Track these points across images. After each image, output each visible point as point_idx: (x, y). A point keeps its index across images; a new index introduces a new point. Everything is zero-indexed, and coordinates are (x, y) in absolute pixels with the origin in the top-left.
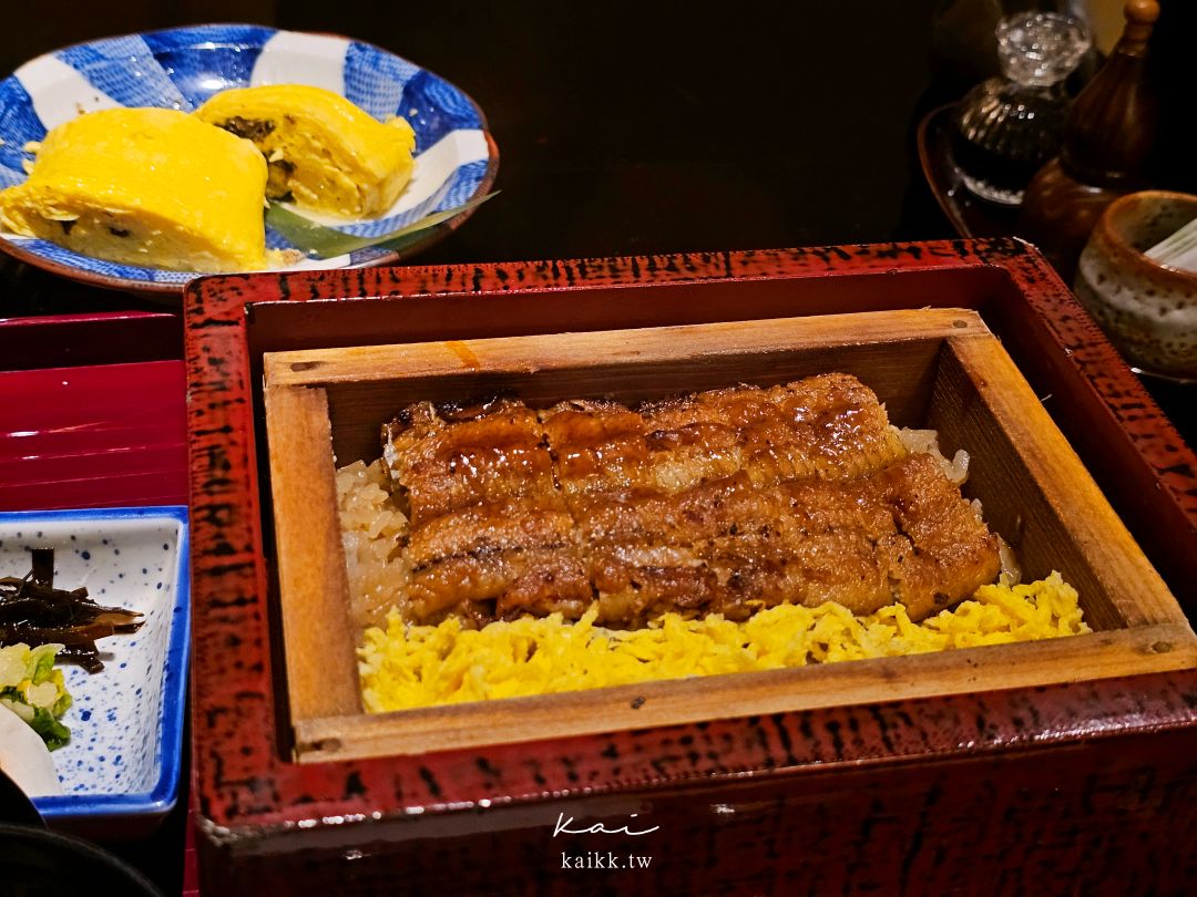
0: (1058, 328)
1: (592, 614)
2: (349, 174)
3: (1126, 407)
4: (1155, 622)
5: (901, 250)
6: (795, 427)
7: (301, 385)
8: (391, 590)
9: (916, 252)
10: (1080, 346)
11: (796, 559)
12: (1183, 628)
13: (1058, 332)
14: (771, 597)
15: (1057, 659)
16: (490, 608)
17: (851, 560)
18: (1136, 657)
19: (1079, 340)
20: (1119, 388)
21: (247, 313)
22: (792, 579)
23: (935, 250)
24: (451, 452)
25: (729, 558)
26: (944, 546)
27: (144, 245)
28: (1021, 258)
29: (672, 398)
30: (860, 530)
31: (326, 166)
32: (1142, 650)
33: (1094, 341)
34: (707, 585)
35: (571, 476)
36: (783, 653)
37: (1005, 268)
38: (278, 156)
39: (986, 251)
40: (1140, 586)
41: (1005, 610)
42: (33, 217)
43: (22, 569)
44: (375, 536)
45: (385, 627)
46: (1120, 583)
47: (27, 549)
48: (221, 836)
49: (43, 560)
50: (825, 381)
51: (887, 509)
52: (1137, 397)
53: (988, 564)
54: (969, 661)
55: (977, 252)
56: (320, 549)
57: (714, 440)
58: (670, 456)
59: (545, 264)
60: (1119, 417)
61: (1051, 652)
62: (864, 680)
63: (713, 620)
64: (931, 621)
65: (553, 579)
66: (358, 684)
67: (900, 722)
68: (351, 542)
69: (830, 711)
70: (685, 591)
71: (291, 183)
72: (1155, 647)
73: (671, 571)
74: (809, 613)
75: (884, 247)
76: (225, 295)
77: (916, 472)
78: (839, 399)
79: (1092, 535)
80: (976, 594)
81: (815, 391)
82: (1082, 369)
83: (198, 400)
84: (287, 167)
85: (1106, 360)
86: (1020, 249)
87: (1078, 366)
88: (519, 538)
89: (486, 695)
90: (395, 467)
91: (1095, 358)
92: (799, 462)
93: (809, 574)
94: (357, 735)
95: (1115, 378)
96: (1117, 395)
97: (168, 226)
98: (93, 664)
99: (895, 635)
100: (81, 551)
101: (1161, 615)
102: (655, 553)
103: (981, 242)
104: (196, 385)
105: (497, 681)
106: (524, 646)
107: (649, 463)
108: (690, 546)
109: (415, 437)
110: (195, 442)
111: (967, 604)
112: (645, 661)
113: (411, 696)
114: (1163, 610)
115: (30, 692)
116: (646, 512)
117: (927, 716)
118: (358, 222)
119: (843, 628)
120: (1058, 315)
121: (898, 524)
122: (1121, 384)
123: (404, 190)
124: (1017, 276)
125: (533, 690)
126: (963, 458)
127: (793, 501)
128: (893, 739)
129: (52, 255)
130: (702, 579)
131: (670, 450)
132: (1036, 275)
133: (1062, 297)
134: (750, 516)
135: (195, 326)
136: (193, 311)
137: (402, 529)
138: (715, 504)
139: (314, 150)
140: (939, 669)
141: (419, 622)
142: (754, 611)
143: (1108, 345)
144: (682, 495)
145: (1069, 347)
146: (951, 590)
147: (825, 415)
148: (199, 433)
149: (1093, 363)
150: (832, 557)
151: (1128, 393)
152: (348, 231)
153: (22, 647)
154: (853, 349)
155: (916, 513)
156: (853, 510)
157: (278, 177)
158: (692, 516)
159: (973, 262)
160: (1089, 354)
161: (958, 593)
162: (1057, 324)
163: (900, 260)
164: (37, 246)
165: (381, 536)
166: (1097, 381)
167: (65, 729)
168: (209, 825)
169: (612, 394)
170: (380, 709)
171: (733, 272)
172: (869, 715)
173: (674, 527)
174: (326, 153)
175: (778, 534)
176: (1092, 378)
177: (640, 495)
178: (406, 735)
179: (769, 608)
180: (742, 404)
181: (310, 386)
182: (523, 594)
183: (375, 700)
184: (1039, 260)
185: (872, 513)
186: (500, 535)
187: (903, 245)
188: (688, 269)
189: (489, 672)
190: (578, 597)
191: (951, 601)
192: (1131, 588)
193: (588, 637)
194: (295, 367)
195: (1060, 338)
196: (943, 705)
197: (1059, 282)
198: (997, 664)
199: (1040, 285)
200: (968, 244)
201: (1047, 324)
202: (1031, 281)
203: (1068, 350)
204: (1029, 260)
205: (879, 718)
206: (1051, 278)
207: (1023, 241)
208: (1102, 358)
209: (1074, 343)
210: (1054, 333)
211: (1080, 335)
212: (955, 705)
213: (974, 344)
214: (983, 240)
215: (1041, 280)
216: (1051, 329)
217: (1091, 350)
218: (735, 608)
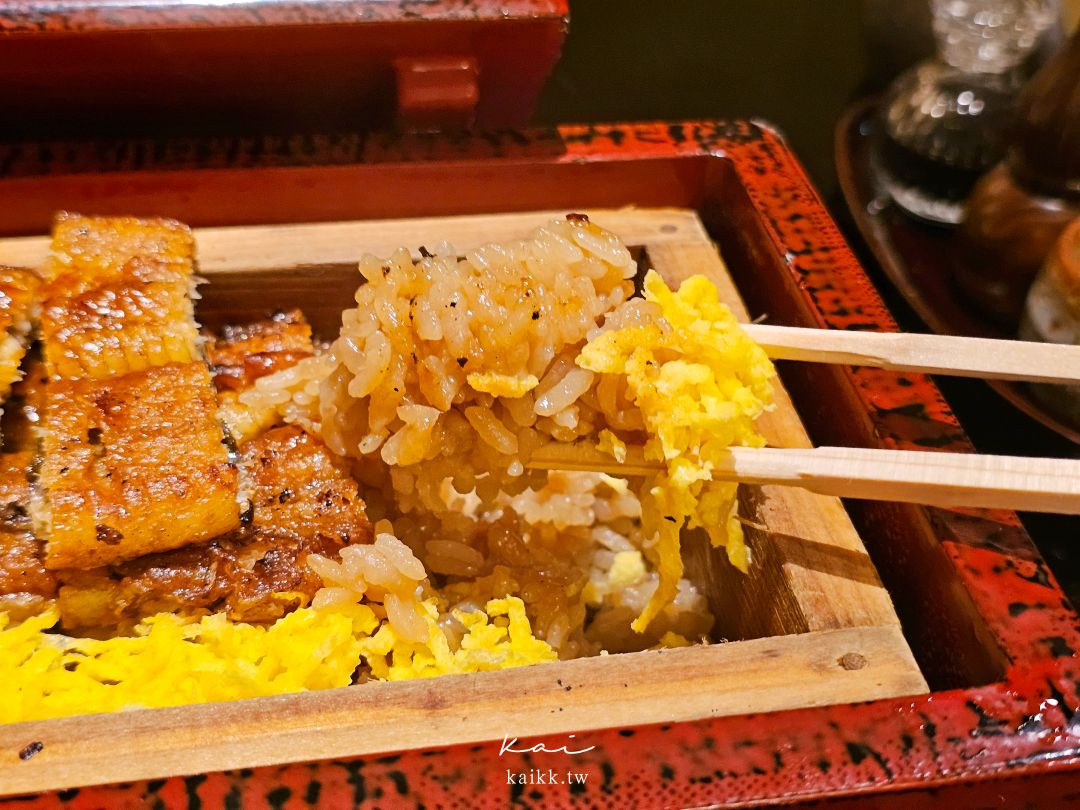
0: (783, 230)
1: (49, 618)
3: (852, 327)
4: (850, 623)
5: (599, 134)
9: (617, 137)
10: (807, 252)
12: (890, 633)
13: (780, 234)
15: (691, 679)
18: (811, 676)
19: (807, 243)
20: (847, 304)
23: (646, 136)
28: (754, 146)
32: (821, 668)
33: (826, 245)
34: (219, 571)
37: (730, 156)
39: (710, 136)
52: (870, 315)
54: (560, 682)
55: (697, 137)
61: (687, 668)
62: (396, 711)
63: (214, 624)
67: (390, 787)
70: (186, 581)
72: (843, 663)
75: (579, 130)
82: (802, 279)
85: (838, 268)
86: (757, 133)
87: (798, 276)
91: (824, 266)
95: (846, 291)
96: (842, 312)
99: (501, 641)
101: (860, 614)
103: (707, 127)
112: (111, 683)
114: (864, 608)
117: (435, 778)
120: (785, 213)
122: (852, 299)
124: (743, 167)
130: (214, 566)
131: (232, 388)
132: (768, 164)
133: (797, 191)
134: (311, 475)
138: (263, 461)
140: (512, 695)
143: (845, 250)
145: (791, 251)
149: (821, 272)
151: (859, 311)
159: (692, 150)
160: (816, 261)
162: (781, 224)
163: (593, 146)
166: (816, 294)
171: (364, 157)
172: (345, 774)
176: (811, 290)
184: (778, 148)
187: (603, 129)
190: (34, 590)
193: (29, 648)
195: (782, 241)
196: (465, 761)
197: (797, 174)
198: (599, 685)
199: (772, 177)
200: (688, 128)
201: (768, 224)
202: (761, 172)
203: (789, 257)
204: (764, 147)
205: (357, 780)
206: (788, 168)
207: (761, 125)
208: (833, 266)
209: (800, 247)
210: (774, 235)
211: (809, 237)
212: (485, 760)
213: (680, 254)
214: (708, 124)
215: (774, 170)
216: (772, 231)
217: (822, 256)
218: (259, 605)
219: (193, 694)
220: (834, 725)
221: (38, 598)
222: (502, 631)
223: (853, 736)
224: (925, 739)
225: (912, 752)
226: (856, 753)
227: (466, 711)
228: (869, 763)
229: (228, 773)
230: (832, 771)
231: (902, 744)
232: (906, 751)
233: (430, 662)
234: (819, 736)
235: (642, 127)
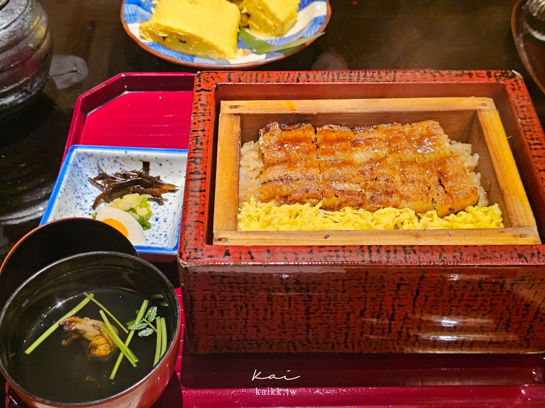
0: (518, 111)
1: (320, 204)
2: (271, 20)
3: (535, 144)
4: (524, 226)
5: (465, 74)
6: (410, 141)
7: (232, 114)
8: (253, 190)
9: (470, 75)
10: (525, 119)
11: (397, 191)
12: (534, 229)
13: (518, 112)
14: (385, 204)
15: (481, 236)
16: (286, 199)
17: (419, 194)
18: (512, 238)
19: (525, 116)
20: (534, 136)
21: (215, 87)
22: (395, 198)
23: (479, 75)
24: (281, 143)
25: (372, 189)
26: (457, 190)
27: (191, 47)
28: (512, 80)
29: (367, 126)
30: (425, 182)
31: (263, 16)
32: (515, 236)
33: (531, 117)
34: (362, 198)
35: (322, 154)
36: (384, 224)
37: (505, 83)
38: (245, 11)
39: (499, 76)
40: (522, 212)
41: (474, 216)
42: (152, 34)
43: (139, 168)
44: (252, 170)
45: (249, 202)
46: (515, 210)
47: (141, 161)
48: (185, 265)
49: (146, 165)
50: (425, 124)
51: (437, 175)
52: (541, 141)
53: (473, 198)
54: (448, 234)
55: (495, 76)
56: (230, 174)
57: (377, 144)
58: (359, 149)
59: (325, 73)
60: (531, 149)
61: (480, 233)
62: (408, 236)
63: (361, 211)
64: (447, 218)
65: (308, 191)
66: (236, 221)
67: (412, 252)
68: (243, 171)
69: (389, 246)
70: (354, 200)
71: (250, 22)
72: (520, 236)
73: (350, 193)
74: (397, 210)
75: (459, 72)
76: (209, 80)
77: (451, 162)
78: (428, 132)
79: (510, 192)
80: (466, 209)
81: (420, 128)
82: (522, 128)
83: (195, 119)
84: (248, 15)
86: (514, 76)
87: (521, 126)
88: (299, 176)
89: (278, 229)
90: (262, 146)
91: (529, 124)
92: (408, 155)
93: (401, 197)
94: (233, 238)
95: (535, 132)
96: (533, 139)
97: (200, 40)
98: (160, 202)
99: (431, 221)
100: (159, 163)
101: (526, 224)
102: (346, 185)
103: (498, 72)
104: (195, 113)
105: (283, 224)
106: (294, 213)
107: (352, 152)
108: (359, 184)
109: (270, 135)
110: (192, 134)
111: (462, 212)
112: (336, 222)
113: (255, 226)
114: (528, 222)
115: (138, 210)
116: (346, 170)
117: (422, 252)
118: (274, 38)
119: (410, 217)
120: (520, 105)
121: (440, 181)
122: (536, 135)
123: (293, 25)
124: (508, 87)
125: (295, 229)
126: (477, 156)
127: (401, 170)
128: (408, 258)
129: (158, 49)
130: (360, 196)
131: (360, 147)
132: (516, 87)
133: (524, 97)
134: (383, 174)
135: (197, 91)
136: (197, 85)
137: (262, 168)
138: (371, 169)
139: (259, 10)
140: (437, 236)
141: (262, 202)
142: (379, 208)
143: (536, 118)
144: (360, 165)
145: (520, 118)
146: (456, 207)
147: (422, 137)
148: (194, 131)
149: (528, 125)
150: (412, 192)
151: (537, 139)
152: (269, 42)
153: (137, 195)
154: (439, 112)
155: (447, 178)
156: (424, 174)
157: (245, 18)
158: (362, 173)
159: (493, 80)
160: (527, 122)
161: (459, 208)
162: (518, 108)
163: (464, 78)
164: (153, 45)
165: (254, 170)
166: (526, 133)
167: (149, 223)
168: (181, 261)
169: (345, 123)
170: (244, 230)
171: (395, 80)
172: (402, 249)
173: (354, 176)
174: (263, 11)
175: (392, 182)
176: (525, 131)
177: (346, 163)
178: (248, 239)
179: (383, 208)
180: (391, 131)
181: (235, 114)
182: (296, 196)
183: (242, 226)
184: (520, 81)
185: (431, 176)
186: (293, 174)
187: (466, 72)
188: (379, 77)
189: (280, 221)
190: (317, 198)
191: (455, 211)
192: (518, 213)
193: (317, 212)
194: (231, 107)
195: (518, 114)
196: (429, 248)
197: (525, 91)
198: (458, 236)
199: (517, 92)
200: (493, 72)
201: (514, 109)
202: (514, 90)
203: (519, 120)
204: (516, 81)
205: (405, 250)
206: (522, 89)
207: (516, 73)
208: (532, 124)
209: (523, 117)
210: (516, 113)
211: (526, 114)
212: (433, 249)
213: (487, 113)
214: (499, 71)
215: (518, 89)
216: (515, 111)
217: (529, 120)
218: (371, 207)
219: (357, 227)
220: (515, 249)
221: (317, 200)
222: (431, 219)
223: (520, 253)
224: (537, 255)
225: (534, 257)
226: (520, 256)
227: (425, 238)
228: (523, 259)
229: (377, 246)
230: (514, 259)
231: (531, 255)
232: (532, 257)
233: (413, 225)
234: (511, 252)
235: (478, 71)
